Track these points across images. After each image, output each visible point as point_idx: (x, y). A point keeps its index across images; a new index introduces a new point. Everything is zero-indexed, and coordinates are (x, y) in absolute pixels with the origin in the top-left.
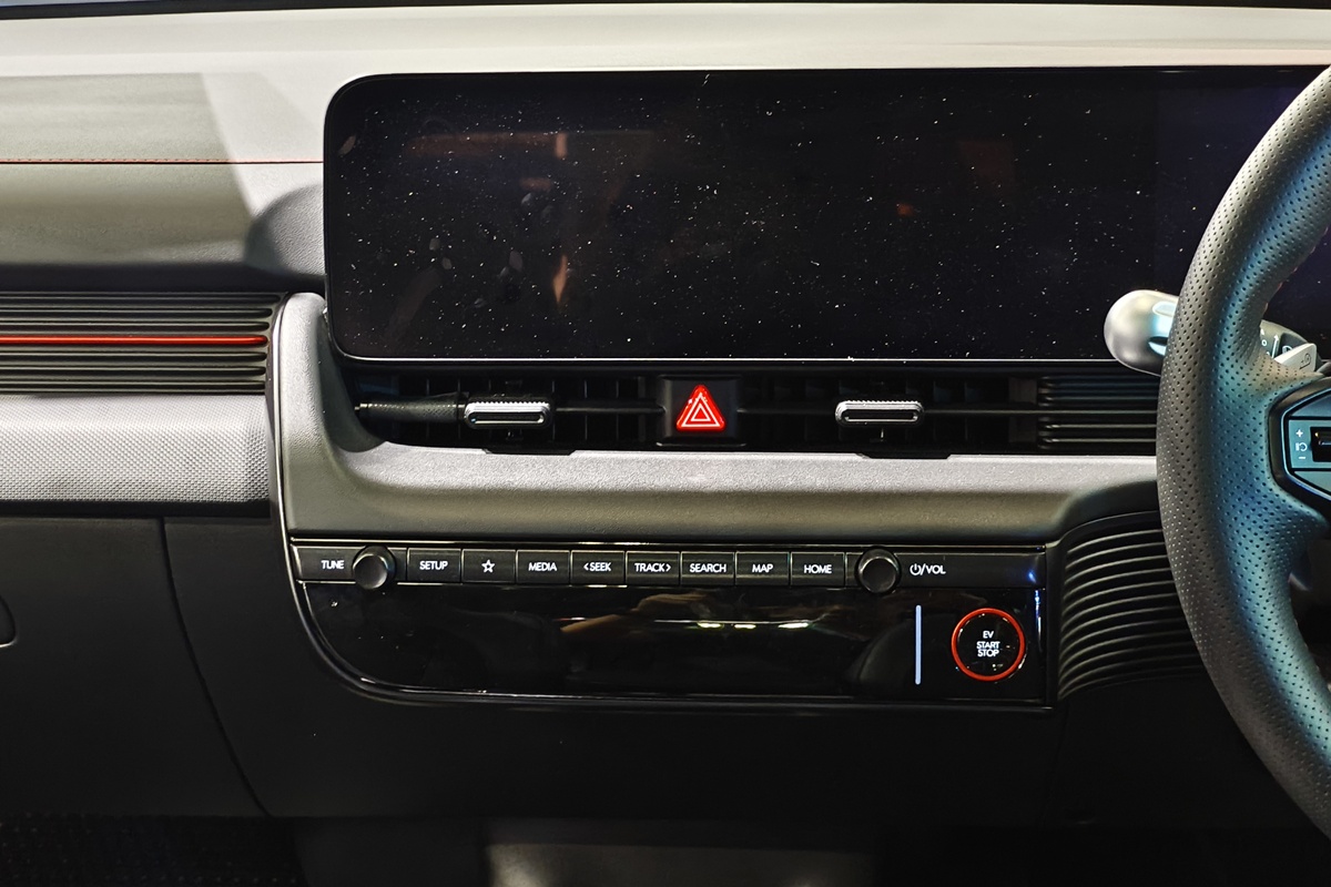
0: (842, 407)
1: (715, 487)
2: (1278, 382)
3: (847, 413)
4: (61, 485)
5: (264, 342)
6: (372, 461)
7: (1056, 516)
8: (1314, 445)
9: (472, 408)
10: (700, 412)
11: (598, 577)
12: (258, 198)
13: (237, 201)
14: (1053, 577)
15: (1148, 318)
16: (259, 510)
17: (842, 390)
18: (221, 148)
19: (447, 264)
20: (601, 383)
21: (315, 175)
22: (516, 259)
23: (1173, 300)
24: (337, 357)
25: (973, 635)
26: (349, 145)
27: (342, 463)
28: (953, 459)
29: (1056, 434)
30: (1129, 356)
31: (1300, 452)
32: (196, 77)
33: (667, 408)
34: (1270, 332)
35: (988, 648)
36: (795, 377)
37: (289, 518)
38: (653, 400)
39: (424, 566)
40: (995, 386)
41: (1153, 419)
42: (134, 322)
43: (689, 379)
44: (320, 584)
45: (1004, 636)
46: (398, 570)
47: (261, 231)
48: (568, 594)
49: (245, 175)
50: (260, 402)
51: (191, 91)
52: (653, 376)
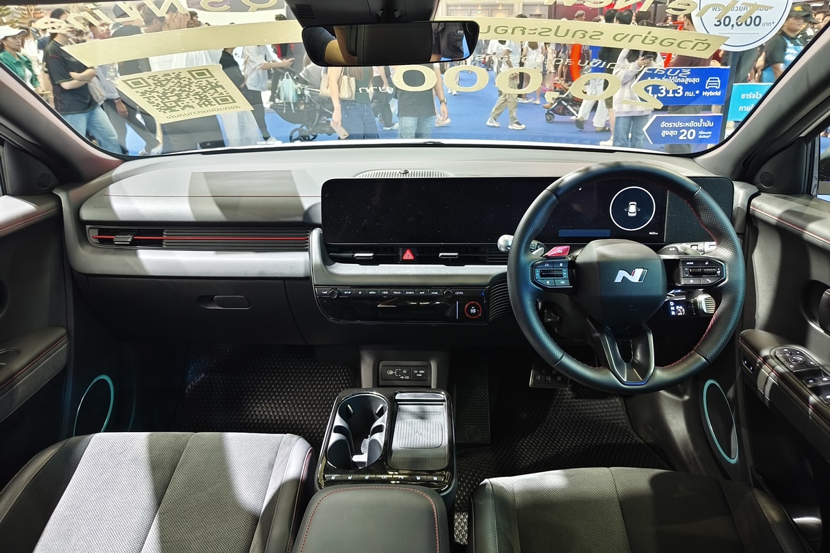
0: (441, 254)
1: (411, 274)
2: (534, 260)
3: (442, 256)
4: (261, 273)
5: (308, 239)
6: (333, 268)
7: (489, 280)
8: (541, 274)
9: (356, 255)
10: (408, 255)
11: (385, 295)
12: (306, 206)
13: (301, 206)
14: (488, 293)
15: (507, 241)
16: (307, 279)
17: (441, 249)
18: (297, 192)
19: (350, 222)
20: (386, 249)
21: (319, 200)
22: (366, 221)
23: (512, 237)
24: (324, 243)
25: (469, 308)
26: (326, 196)
27: (326, 269)
28: (466, 266)
29: (490, 260)
30: (503, 249)
31: (538, 274)
32: (290, 171)
33: (400, 254)
34: (534, 243)
35: (473, 311)
36: (430, 247)
37: (314, 282)
38: (398, 252)
39: (346, 293)
40: (476, 249)
41: (507, 260)
42: (274, 234)
43: (405, 248)
44: (322, 297)
45: (477, 308)
46: (340, 294)
47: (307, 214)
48: (379, 298)
49: (303, 200)
50: (307, 253)
51: (287, 176)
52: (397, 247)
